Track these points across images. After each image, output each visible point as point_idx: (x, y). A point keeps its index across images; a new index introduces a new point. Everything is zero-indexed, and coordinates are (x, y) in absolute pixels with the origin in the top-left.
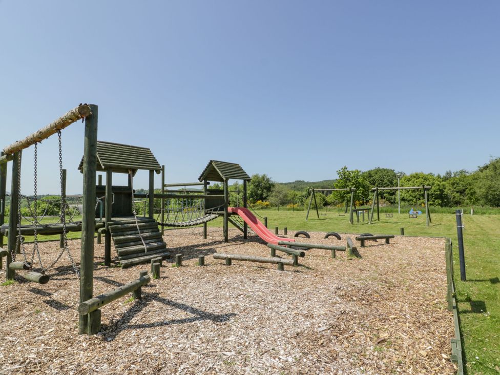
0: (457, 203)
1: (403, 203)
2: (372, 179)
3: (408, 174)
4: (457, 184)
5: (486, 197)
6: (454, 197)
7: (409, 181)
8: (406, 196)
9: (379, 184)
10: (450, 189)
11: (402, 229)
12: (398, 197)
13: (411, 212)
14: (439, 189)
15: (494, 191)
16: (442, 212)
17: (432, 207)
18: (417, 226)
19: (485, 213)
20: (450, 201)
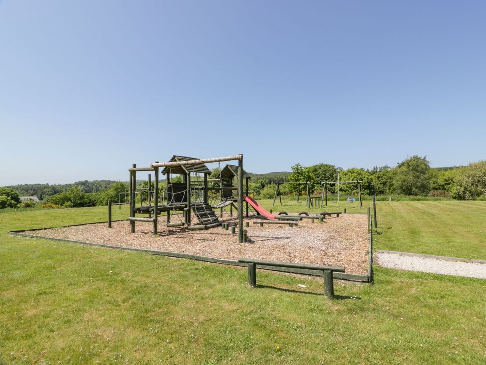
0: (382, 193)
1: (341, 193)
2: (317, 172)
3: (345, 169)
4: (382, 177)
5: (401, 188)
6: (379, 188)
7: (345, 175)
8: (343, 187)
9: (322, 177)
10: (376, 182)
11: (345, 210)
12: (337, 188)
13: (348, 199)
14: (368, 181)
15: (407, 183)
16: (370, 200)
17: (362, 196)
18: (353, 209)
19: (400, 200)
20: (376, 191)
